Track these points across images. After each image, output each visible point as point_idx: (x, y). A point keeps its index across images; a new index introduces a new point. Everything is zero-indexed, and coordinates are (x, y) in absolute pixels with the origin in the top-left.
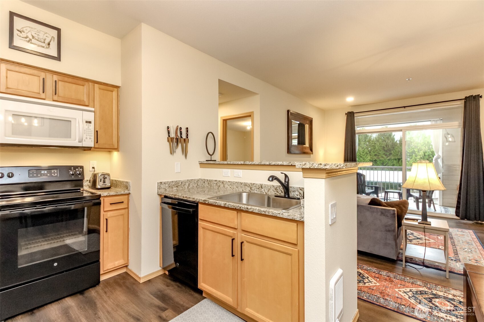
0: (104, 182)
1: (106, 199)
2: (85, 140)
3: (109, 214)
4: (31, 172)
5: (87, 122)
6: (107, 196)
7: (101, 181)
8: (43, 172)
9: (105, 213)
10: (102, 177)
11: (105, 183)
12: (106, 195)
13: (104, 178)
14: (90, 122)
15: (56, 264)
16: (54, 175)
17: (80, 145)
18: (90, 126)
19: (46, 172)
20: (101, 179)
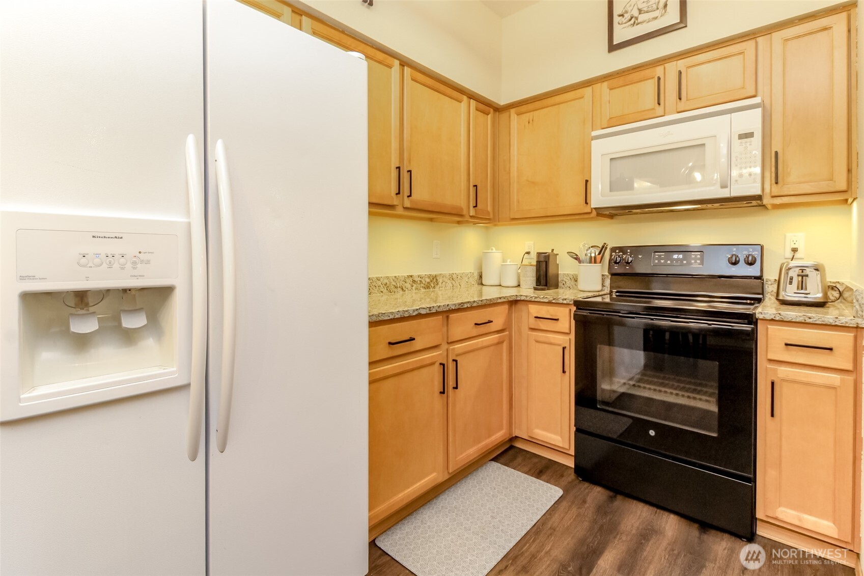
0: (802, 286)
1: (771, 327)
2: (736, 181)
3: (783, 371)
4: (657, 255)
5: (741, 137)
6: (772, 320)
7: (791, 283)
8: (675, 256)
9: (770, 366)
10: (794, 273)
11: (806, 289)
12: (772, 317)
13: (802, 276)
14: (750, 135)
15: (652, 433)
16: (696, 262)
17: (725, 193)
18: (751, 145)
19: (681, 256)
20: (791, 279)
